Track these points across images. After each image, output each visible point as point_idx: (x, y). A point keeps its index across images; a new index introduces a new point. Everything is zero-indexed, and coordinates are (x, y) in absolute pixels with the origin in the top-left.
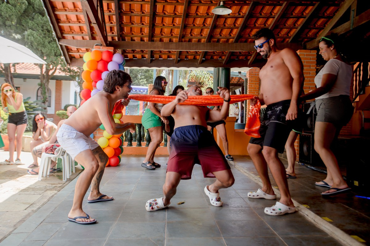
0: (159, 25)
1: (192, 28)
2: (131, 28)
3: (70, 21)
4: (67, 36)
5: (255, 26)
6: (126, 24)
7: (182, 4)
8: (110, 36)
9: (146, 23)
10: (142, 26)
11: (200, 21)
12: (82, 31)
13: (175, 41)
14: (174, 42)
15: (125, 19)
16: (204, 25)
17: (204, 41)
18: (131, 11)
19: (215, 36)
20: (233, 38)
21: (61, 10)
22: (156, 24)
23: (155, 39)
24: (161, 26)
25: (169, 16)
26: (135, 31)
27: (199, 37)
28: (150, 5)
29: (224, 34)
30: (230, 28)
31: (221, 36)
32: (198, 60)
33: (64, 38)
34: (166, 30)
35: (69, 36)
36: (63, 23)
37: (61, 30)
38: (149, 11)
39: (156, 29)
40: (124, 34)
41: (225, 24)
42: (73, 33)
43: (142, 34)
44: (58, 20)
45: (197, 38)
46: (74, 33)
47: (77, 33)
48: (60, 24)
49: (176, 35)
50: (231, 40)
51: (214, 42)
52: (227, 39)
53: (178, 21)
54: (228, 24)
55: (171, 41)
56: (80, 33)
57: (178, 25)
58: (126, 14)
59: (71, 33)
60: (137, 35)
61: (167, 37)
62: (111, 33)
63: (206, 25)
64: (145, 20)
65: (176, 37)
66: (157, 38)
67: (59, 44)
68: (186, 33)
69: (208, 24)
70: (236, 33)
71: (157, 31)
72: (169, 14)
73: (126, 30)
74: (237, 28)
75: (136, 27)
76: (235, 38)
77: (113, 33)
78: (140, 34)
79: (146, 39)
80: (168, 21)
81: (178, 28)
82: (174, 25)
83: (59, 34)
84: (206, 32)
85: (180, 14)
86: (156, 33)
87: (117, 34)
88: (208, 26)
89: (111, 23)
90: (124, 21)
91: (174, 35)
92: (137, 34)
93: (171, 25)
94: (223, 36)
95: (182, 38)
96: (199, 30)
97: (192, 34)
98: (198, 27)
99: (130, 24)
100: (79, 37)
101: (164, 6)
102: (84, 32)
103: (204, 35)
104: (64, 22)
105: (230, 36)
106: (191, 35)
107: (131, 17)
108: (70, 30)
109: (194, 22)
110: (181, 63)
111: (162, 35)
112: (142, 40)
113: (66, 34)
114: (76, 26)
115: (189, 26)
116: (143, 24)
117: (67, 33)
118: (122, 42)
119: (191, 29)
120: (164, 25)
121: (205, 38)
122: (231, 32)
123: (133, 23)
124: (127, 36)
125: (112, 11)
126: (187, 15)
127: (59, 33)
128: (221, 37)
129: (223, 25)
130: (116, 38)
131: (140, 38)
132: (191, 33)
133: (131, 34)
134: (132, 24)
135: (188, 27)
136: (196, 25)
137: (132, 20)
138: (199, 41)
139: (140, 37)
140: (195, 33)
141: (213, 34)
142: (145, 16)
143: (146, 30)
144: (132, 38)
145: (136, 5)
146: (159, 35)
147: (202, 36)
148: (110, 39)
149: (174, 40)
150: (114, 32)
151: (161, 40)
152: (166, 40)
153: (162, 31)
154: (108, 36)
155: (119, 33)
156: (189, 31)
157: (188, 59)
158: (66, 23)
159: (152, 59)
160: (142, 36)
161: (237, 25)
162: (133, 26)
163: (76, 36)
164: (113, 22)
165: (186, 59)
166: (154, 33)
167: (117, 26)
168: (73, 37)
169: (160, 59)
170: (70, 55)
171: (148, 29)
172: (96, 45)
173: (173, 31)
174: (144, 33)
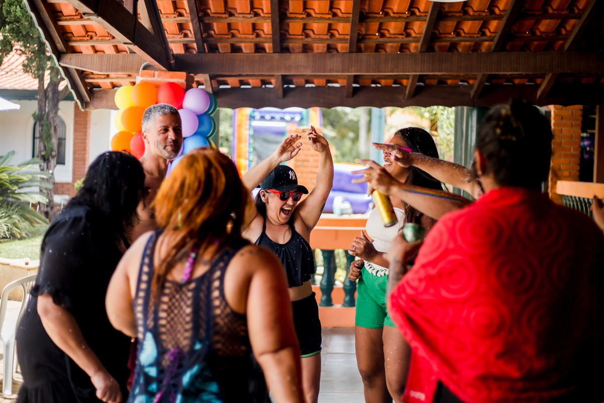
0: (297, 16)
1: (382, 21)
2: (229, 25)
4: (79, 46)
5: (546, 11)
6: (216, 15)
8: (180, 42)
9: (265, 11)
10: (255, 18)
11: (400, 3)
13: (342, 48)
14: (339, 50)
15: (213, 5)
16: (413, 14)
17: (416, 47)
19: (443, 36)
20: (492, 40)
22: (289, 15)
23: (291, 45)
24: (303, 18)
26: (240, 29)
27: (402, 39)
29: (466, 31)
30: (479, 20)
31: (458, 34)
32: (406, 87)
33: (73, 51)
34: (318, 27)
35: (84, 47)
36: (66, 20)
37: (65, 35)
39: (290, 24)
40: (212, 36)
41: (466, 9)
42: (91, 38)
43: (258, 36)
44: (55, 14)
45: (397, 42)
46: (95, 38)
47: (100, 38)
48: (62, 23)
49: (342, 37)
50: (486, 44)
51: (442, 49)
52: (475, 43)
53: (344, 5)
54: (475, 9)
56: (108, 38)
57: (345, 15)
59: (88, 38)
60: (246, 38)
61: (321, 40)
62: (182, 36)
63: (418, 14)
64: (261, 5)
65: (342, 40)
66: (296, 43)
67: (60, 65)
68: (367, 30)
69: (421, 10)
70: (497, 28)
71: (295, 28)
73: (218, 27)
74: (499, 18)
75: (242, 23)
76: (496, 39)
77: (186, 36)
78: (251, 36)
79: (268, 46)
80: (318, 6)
81: (345, 20)
82: (335, 15)
83: (60, 45)
84: (419, 27)
86: (291, 32)
87: (196, 38)
88: (423, 14)
89: (180, 15)
90: (210, 9)
91: (337, 36)
92: (243, 36)
93: (328, 16)
94: (463, 35)
95: (358, 43)
96: (401, 25)
97: (382, 31)
98: (396, 19)
99: (224, 16)
100: (107, 47)
103: (413, 35)
104: (70, 18)
105: (484, 34)
106: (382, 35)
107: (225, 2)
108: (84, 33)
109: (387, 6)
110: (360, 96)
111: (307, 36)
112: (259, 49)
113: (76, 41)
115: (375, 15)
116: (256, 15)
117: (78, 39)
118: (209, 57)
119: (378, 23)
120: (309, 15)
121: (417, 41)
122: (484, 26)
123: (233, 11)
124: (221, 40)
127: (59, 43)
128: (457, 39)
129: (460, 12)
130: (195, 45)
131: (253, 44)
132: (379, 30)
133: (230, 36)
134: (231, 15)
135: (369, 20)
136: (392, 15)
137: (230, 5)
138: (403, 48)
139: (252, 42)
140: (392, 31)
141: (437, 32)
143: (267, 27)
144: (232, 46)
146: (300, 37)
147: (408, 35)
148: (176, 48)
149: (340, 46)
150: (188, 32)
151: (306, 49)
152: (319, 48)
153: (305, 27)
154: (172, 42)
155: (199, 36)
156: (374, 26)
157: (379, 85)
158: (73, 20)
159: (288, 87)
160: (258, 39)
161: (497, 12)
162: (232, 20)
163: (99, 46)
164: (183, 11)
165: (373, 85)
166: (287, 31)
167: (192, 21)
168: (93, 47)
169: (308, 85)
170: (86, 85)
171: (270, 24)
172: (144, 68)
173: (334, 27)
174: (261, 33)
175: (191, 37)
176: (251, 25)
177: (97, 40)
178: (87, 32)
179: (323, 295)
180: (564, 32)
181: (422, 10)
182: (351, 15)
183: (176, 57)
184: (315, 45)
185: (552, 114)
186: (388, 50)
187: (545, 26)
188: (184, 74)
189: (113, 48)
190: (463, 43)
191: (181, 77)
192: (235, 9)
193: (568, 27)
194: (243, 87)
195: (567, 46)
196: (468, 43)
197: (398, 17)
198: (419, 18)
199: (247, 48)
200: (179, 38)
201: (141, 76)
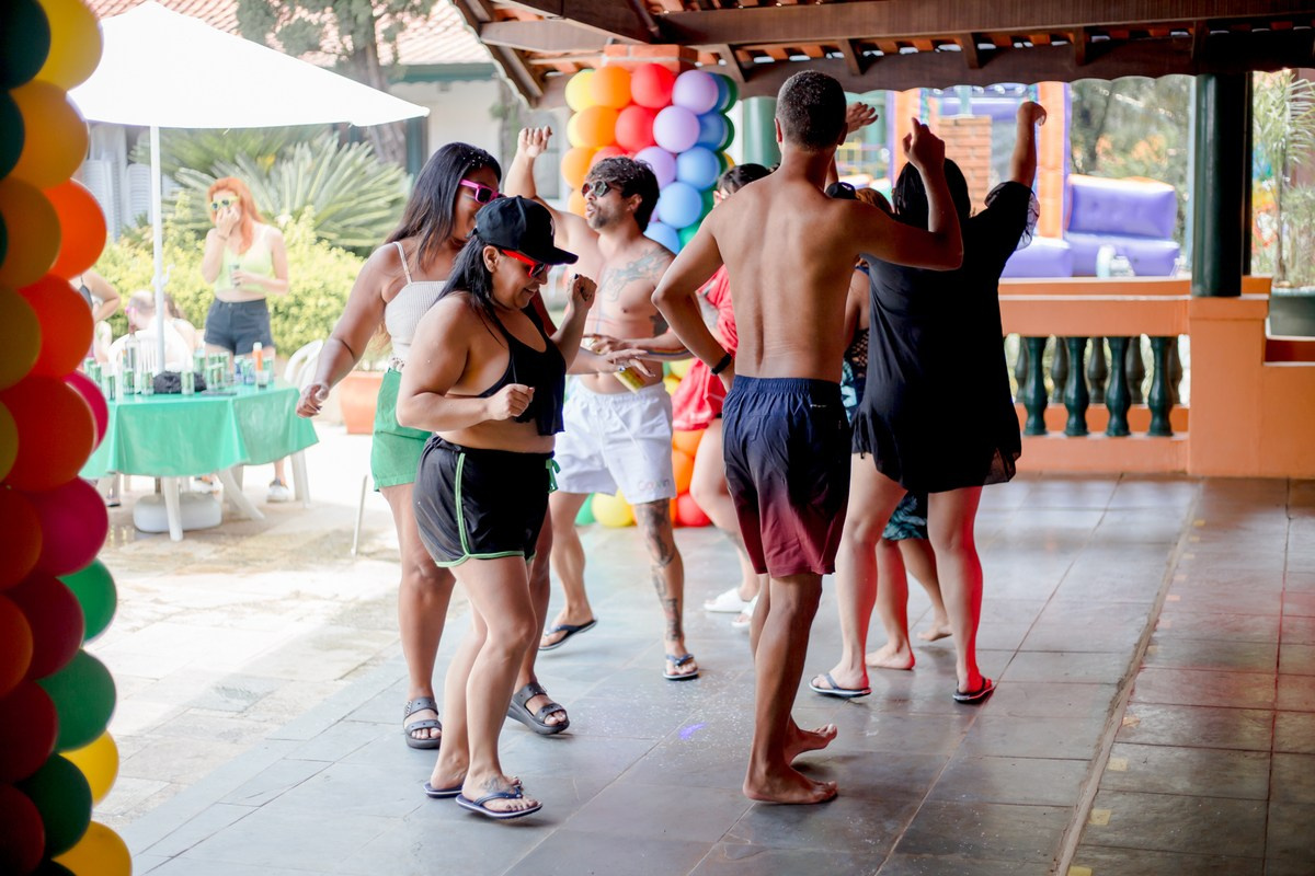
67: (483, 43)
110: (997, 66)
157: (1028, 44)
165: (1018, 45)
169: (904, 51)
170: (533, 70)
172: (613, 42)
188: (675, 48)
191: (671, 54)
194: (794, 58)
201: (609, 55)
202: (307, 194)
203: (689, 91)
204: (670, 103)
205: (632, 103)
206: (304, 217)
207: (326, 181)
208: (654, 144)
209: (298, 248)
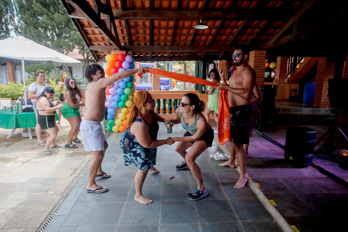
1: (180, 36)
3: (95, 33)
5: (225, 33)
6: (133, 34)
7: (172, 20)
8: (123, 42)
9: (148, 33)
10: (145, 35)
11: (185, 31)
12: (104, 40)
14: (168, 45)
15: (133, 31)
17: (189, 44)
18: (137, 25)
21: (88, 27)
22: (154, 34)
23: (154, 43)
24: (158, 35)
25: (164, 28)
26: (141, 39)
27: (185, 41)
28: (149, 22)
29: (202, 39)
30: (207, 36)
31: (200, 40)
32: (185, 55)
33: (92, 45)
34: (162, 38)
35: (95, 43)
37: (90, 40)
38: (149, 25)
39: (155, 37)
40: (133, 41)
42: (98, 41)
43: (145, 40)
44: (86, 33)
46: (99, 41)
48: (89, 36)
49: (169, 41)
50: (207, 43)
51: (196, 44)
52: (205, 43)
53: (170, 31)
55: (166, 44)
56: (102, 41)
57: (170, 34)
58: (133, 27)
61: (163, 42)
63: (190, 34)
64: (147, 31)
66: (156, 42)
67: (89, 49)
68: (176, 39)
70: (211, 38)
71: (156, 38)
72: (163, 27)
73: (134, 38)
74: (212, 35)
75: (141, 36)
76: (210, 42)
77: (125, 40)
78: (143, 41)
79: (148, 43)
80: (163, 31)
81: (170, 36)
82: (167, 34)
83: (88, 43)
84: (190, 38)
85: (171, 27)
86: (155, 39)
87: (128, 41)
89: (123, 34)
90: (132, 32)
91: (167, 40)
93: (165, 34)
95: (173, 42)
96: (185, 37)
98: (184, 35)
99: (136, 34)
100: (102, 44)
101: (159, 22)
102: (105, 40)
103: (188, 40)
104: (91, 34)
105: (207, 40)
106: (180, 40)
107: (136, 30)
109: (182, 32)
110: (173, 58)
111: (159, 40)
112: (146, 44)
113: (93, 42)
114: (99, 37)
115: (178, 34)
116: (145, 34)
118: (131, 47)
120: (160, 34)
121: (189, 42)
122: (208, 38)
124: (135, 42)
125: (123, 26)
126: (176, 27)
129: (201, 34)
130: (128, 43)
131: (144, 43)
133: (137, 41)
134: (138, 34)
138: (185, 44)
140: (183, 39)
141: (195, 40)
142: (147, 29)
143: (148, 38)
144: (138, 43)
145: (139, 22)
147: (187, 40)
148: (122, 44)
149: (168, 43)
151: (159, 44)
152: (162, 44)
153: (159, 38)
154: (122, 42)
155: (129, 40)
156: (178, 37)
157: (178, 55)
158: (92, 35)
159: (153, 56)
160: (145, 41)
161: (212, 33)
162: (138, 35)
163: (100, 43)
164: (124, 33)
166: (154, 39)
167: (127, 36)
168: (98, 44)
169: (158, 55)
170: (97, 55)
171: (149, 37)
172: (114, 50)
173: (167, 38)
174: (146, 39)
175: (127, 40)
176: (143, 37)
177: (99, 42)
178: (96, 39)
179: (163, 111)
180: (228, 39)
181: (191, 33)
182: (172, 34)
183: (122, 46)
184: (161, 43)
185: (218, 64)
186: (181, 45)
187: (224, 38)
188: (125, 51)
189: (104, 44)
190: (201, 43)
191: (124, 52)
192: (139, 32)
193: (230, 38)
194: (141, 56)
195: (229, 44)
196: (203, 43)
197: (185, 35)
198: (190, 35)
199: (142, 44)
200: (123, 41)
201: (113, 52)
202: (54, 76)
203: (128, 58)
204: (125, 61)
205: (118, 60)
206: (54, 80)
207: (57, 74)
208: (122, 67)
209: (53, 85)
